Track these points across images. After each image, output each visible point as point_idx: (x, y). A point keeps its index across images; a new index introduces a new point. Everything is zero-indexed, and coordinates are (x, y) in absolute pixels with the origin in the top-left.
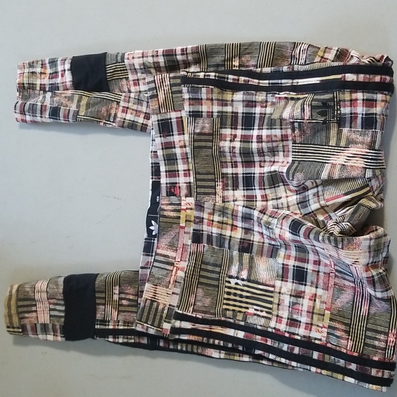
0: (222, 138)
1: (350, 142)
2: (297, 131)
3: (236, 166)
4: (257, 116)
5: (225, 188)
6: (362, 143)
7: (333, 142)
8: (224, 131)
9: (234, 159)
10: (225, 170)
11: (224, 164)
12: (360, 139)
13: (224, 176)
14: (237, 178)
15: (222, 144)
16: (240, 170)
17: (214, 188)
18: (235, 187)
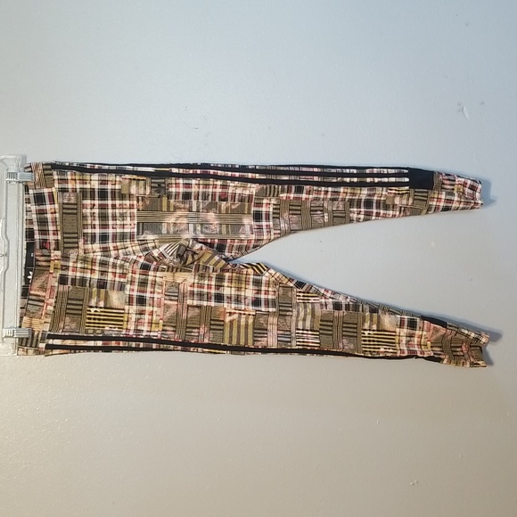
0: (84, 206)
1: (176, 208)
2: (140, 202)
3: (95, 228)
4: (109, 191)
5: (85, 242)
6: (184, 208)
7: (165, 209)
8: (85, 202)
9: (94, 223)
10: (85, 231)
11: (85, 226)
12: (182, 206)
13: (85, 235)
14: (95, 236)
15: (84, 211)
16: (97, 231)
17: (77, 243)
18: (93, 241)
